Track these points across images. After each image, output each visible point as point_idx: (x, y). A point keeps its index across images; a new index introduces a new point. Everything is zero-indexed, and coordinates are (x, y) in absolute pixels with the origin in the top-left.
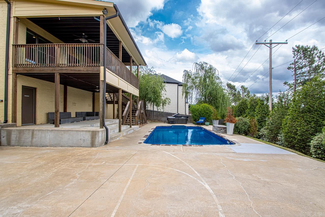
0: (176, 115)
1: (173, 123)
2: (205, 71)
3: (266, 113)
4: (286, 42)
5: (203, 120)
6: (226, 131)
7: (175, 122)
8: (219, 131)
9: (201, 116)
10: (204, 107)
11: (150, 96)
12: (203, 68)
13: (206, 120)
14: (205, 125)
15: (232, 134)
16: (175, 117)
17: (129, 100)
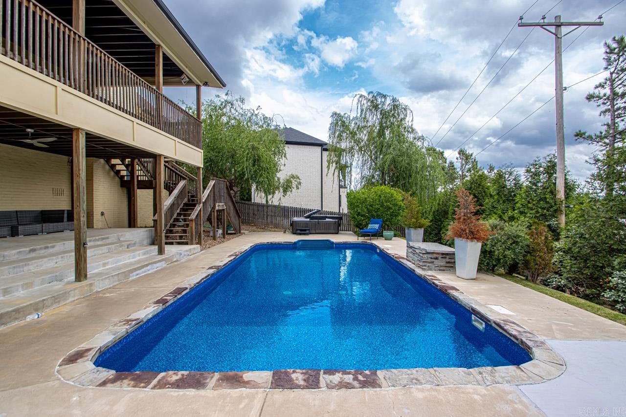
0: (311, 214)
1: (304, 234)
2: (381, 114)
3: (548, 205)
4: (598, 21)
5: (377, 226)
7: (309, 230)
8: (430, 263)
9: (372, 215)
10: (379, 193)
12: (377, 105)
13: (386, 224)
14: (382, 236)
15: (475, 276)
16: (308, 220)
17: (184, 179)
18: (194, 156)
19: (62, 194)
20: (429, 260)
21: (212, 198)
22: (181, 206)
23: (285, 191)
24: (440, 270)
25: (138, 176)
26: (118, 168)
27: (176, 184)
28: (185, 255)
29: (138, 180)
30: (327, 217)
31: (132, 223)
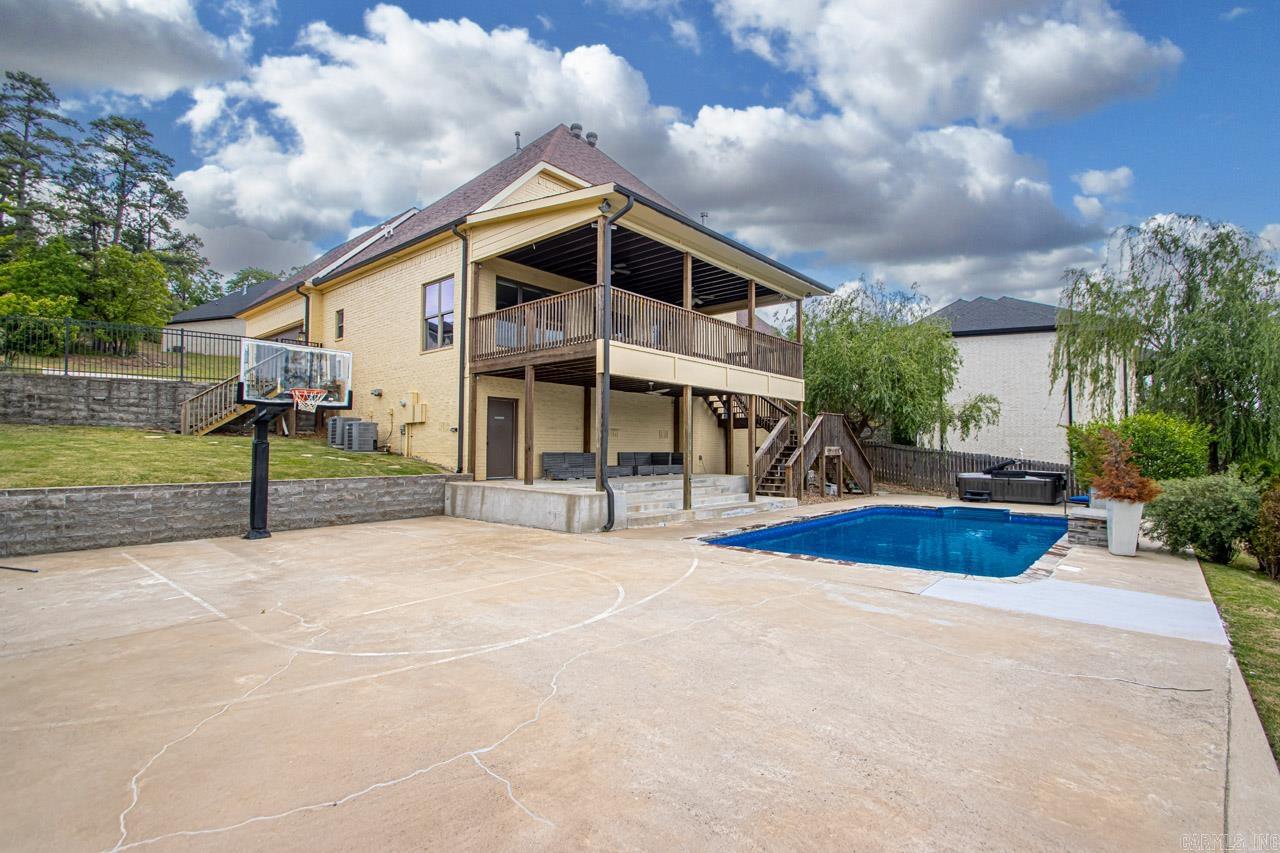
0: (998, 467)
1: (978, 501)
6: (1107, 541)
7: (990, 494)
8: (1081, 533)
11: (878, 396)
15: (1134, 553)
16: (989, 476)
17: (786, 415)
18: (792, 389)
19: (666, 436)
20: (1080, 529)
21: (819, 441)
22: (781, 451)
23: (965, 425)
24: (1099, 545)
25: (735, 414)
26: (715, 405)
27: (776, 422)
28: (777, 507)
29: (735, 419)
30: (1027, 474)
31: (728, 470)
